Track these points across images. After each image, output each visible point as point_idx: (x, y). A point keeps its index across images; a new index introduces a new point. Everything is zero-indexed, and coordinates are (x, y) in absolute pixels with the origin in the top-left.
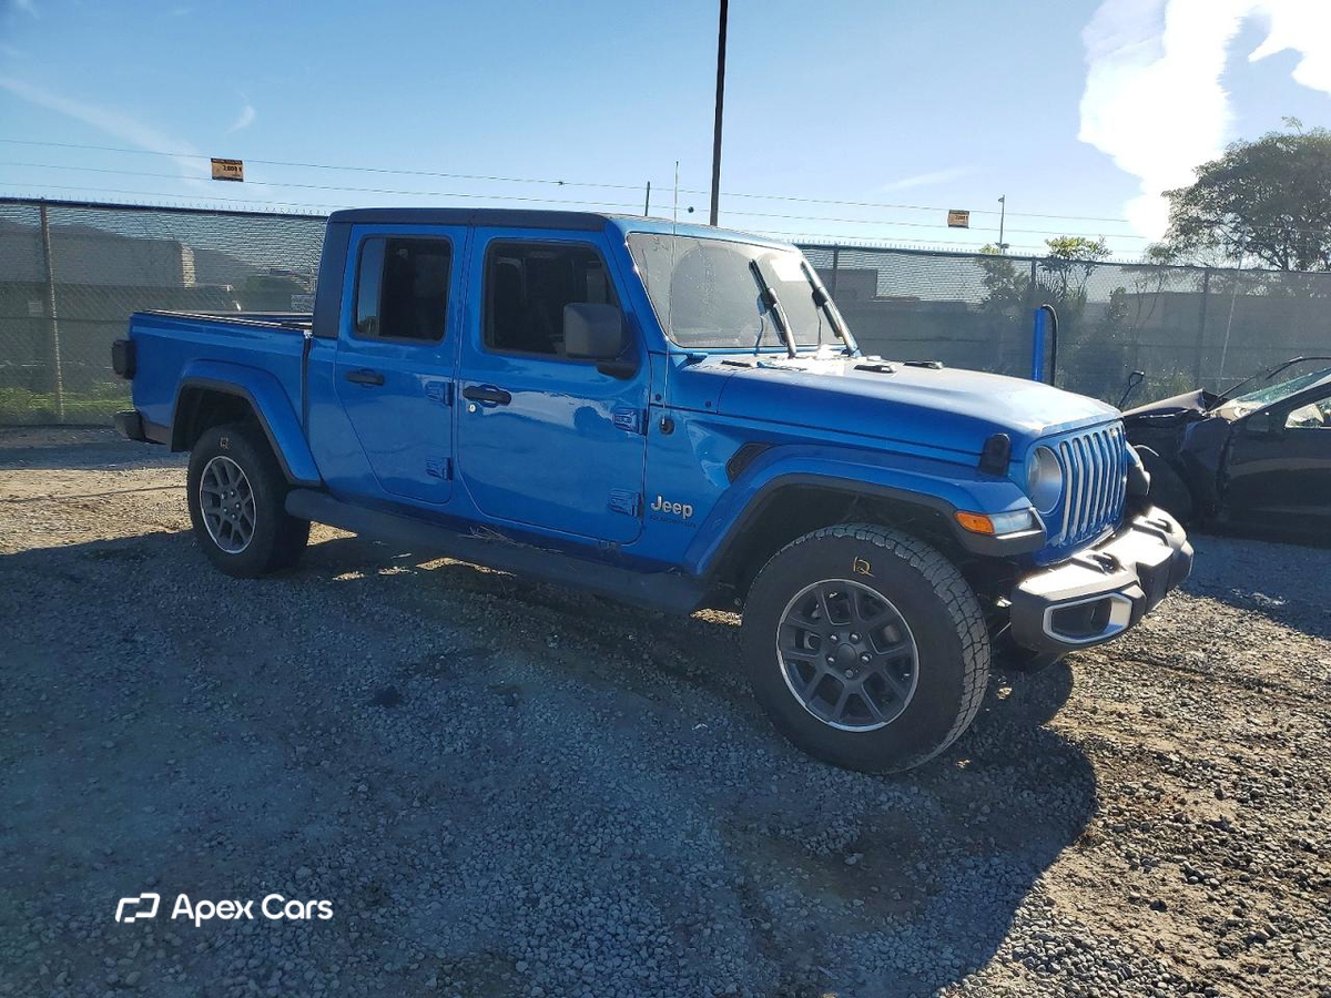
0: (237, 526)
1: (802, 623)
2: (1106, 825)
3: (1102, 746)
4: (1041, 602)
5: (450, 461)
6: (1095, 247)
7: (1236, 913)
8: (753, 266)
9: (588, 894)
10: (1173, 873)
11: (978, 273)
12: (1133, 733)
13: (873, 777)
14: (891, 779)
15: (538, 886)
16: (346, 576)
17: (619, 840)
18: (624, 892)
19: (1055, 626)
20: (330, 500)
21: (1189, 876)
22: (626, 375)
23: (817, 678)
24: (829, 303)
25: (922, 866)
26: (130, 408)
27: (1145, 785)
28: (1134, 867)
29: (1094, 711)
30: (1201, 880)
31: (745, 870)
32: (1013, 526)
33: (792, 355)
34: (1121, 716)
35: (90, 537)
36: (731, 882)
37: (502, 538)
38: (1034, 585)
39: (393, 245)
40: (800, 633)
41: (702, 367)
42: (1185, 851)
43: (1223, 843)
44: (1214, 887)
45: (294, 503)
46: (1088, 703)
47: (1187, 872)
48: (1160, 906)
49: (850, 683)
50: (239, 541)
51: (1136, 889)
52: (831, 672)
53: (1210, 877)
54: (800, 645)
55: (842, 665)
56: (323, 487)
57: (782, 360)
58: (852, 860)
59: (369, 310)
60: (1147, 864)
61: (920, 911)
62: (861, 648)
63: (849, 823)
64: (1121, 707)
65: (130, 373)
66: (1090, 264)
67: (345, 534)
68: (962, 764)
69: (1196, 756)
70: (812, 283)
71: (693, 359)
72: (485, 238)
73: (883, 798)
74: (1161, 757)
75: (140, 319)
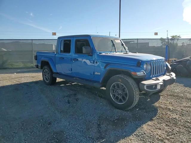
0: (48, 79)
1: (114, 89)
2: (156, 118)
3: (161, 107)
4: (144, 84)
5: (71, 69)
6: (179, 36)
7: (172, 131)
8: (112, 41)
9: (77, 124)
10: (164, 125)
11: (160, 42)
12: (166, 105)
13: (123, 111)
14: (125, 111)
15: (71, 123)
16: (62, 85)
17: (84, 118)
18: (82, 124)
19: (147, 88)
20: (58, 75)
21: (167, 125)
22: (91, 56)
23: (116, 96)
24: (124, 45)
25: (126, 122)
26: (37, 64)
27: (165, 113)
28: (158, 124)
29: (161, 103)
30: (168, 126)
31: (100, 122)
32: (140, 74)
33: (116, 52)
34: (165, 103)
35: (32, 81)
36: (97, 123)
37: (78, 78)
38: (144, 82)
39: (65, 41)
40: (113, 90)
41: (102, 54)
42: (167, 122)
43: (174, 121)
44: (170, 127)
45: (54, 75)
46: (161, 102)
47: (166, 125)
48: (160, 129)
49: (120, 97)
50: (48, 81)
51: (157, 126)
52: (117, 95)
53: (169, 125)
54: (113, 92)
55: (118, 95)
56: (57, 73)
57: (115, 53)
58: (115, 121)
59: (62, 49)
60: (160, 123)
61: (123, 128)
62: (121, 92)
63: (117, 116)
64: (166, 102)
65: (36, 59)
66: (178, 39)
67: (64, 80)
68: (137, 109)
69: (175, 109)
70: (122, 43)
71: (100, 53)
72: (75, 39)
73: (123, 113)
74: (169, 109)
75: (38, 53)
